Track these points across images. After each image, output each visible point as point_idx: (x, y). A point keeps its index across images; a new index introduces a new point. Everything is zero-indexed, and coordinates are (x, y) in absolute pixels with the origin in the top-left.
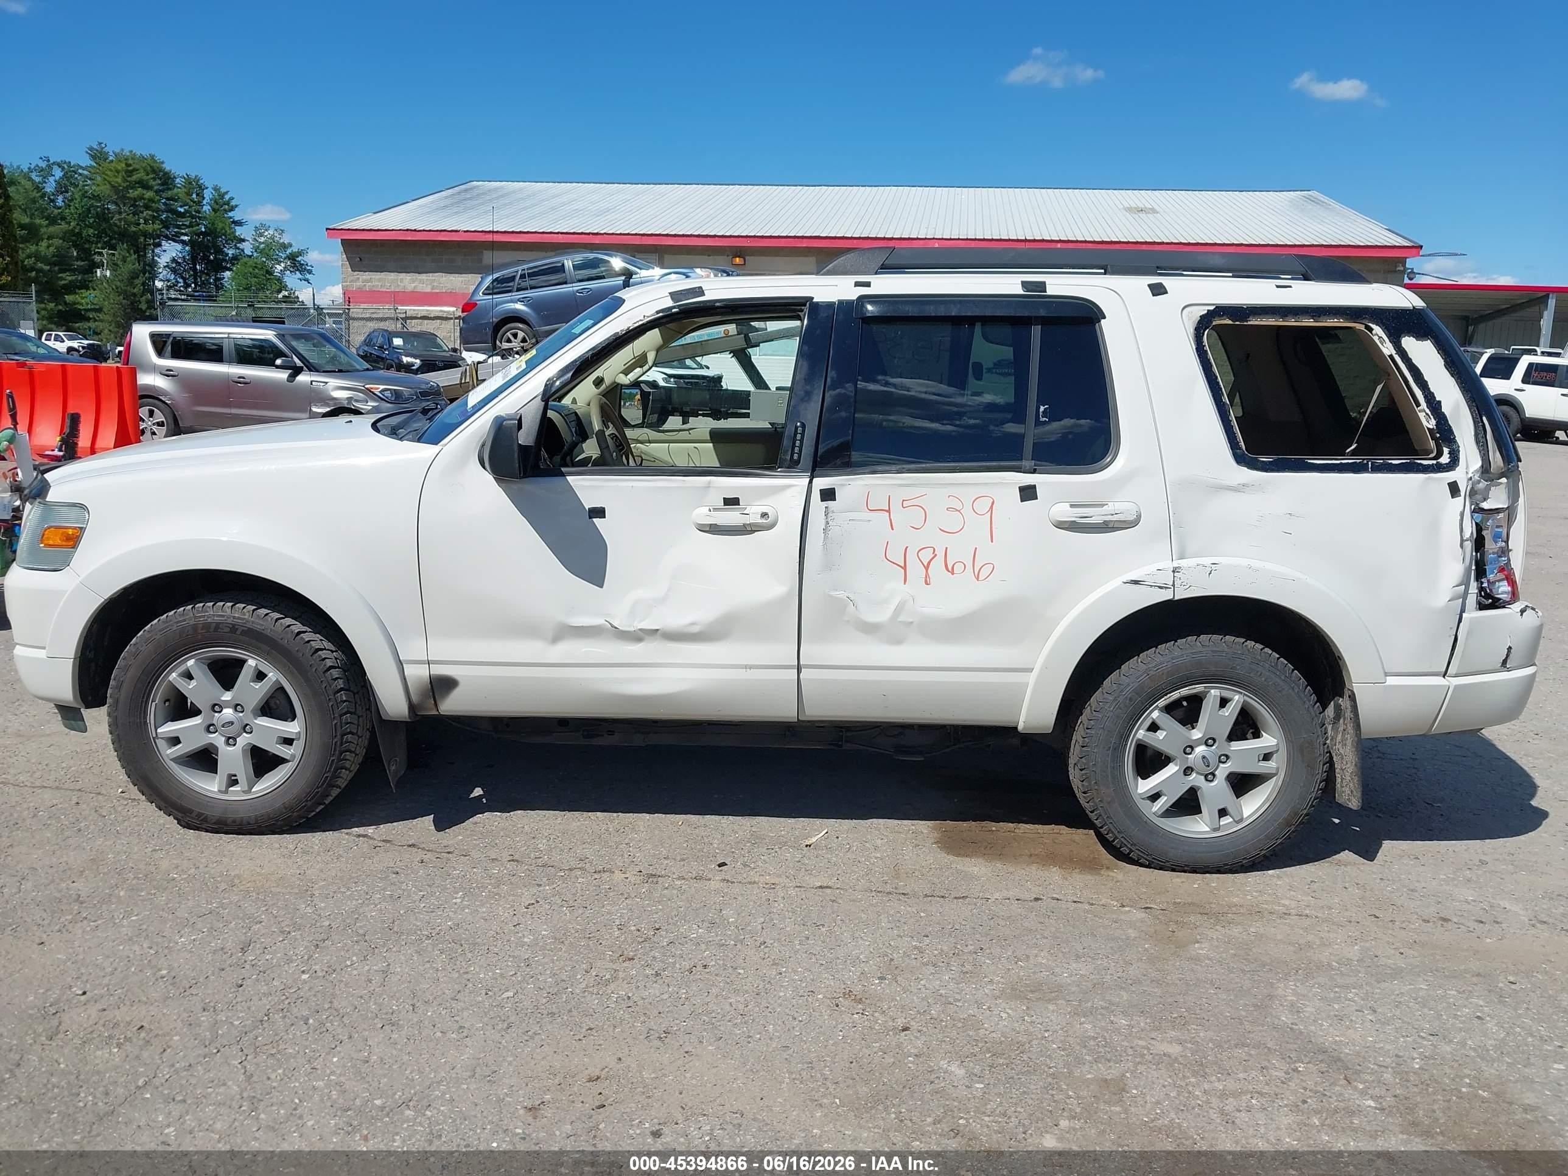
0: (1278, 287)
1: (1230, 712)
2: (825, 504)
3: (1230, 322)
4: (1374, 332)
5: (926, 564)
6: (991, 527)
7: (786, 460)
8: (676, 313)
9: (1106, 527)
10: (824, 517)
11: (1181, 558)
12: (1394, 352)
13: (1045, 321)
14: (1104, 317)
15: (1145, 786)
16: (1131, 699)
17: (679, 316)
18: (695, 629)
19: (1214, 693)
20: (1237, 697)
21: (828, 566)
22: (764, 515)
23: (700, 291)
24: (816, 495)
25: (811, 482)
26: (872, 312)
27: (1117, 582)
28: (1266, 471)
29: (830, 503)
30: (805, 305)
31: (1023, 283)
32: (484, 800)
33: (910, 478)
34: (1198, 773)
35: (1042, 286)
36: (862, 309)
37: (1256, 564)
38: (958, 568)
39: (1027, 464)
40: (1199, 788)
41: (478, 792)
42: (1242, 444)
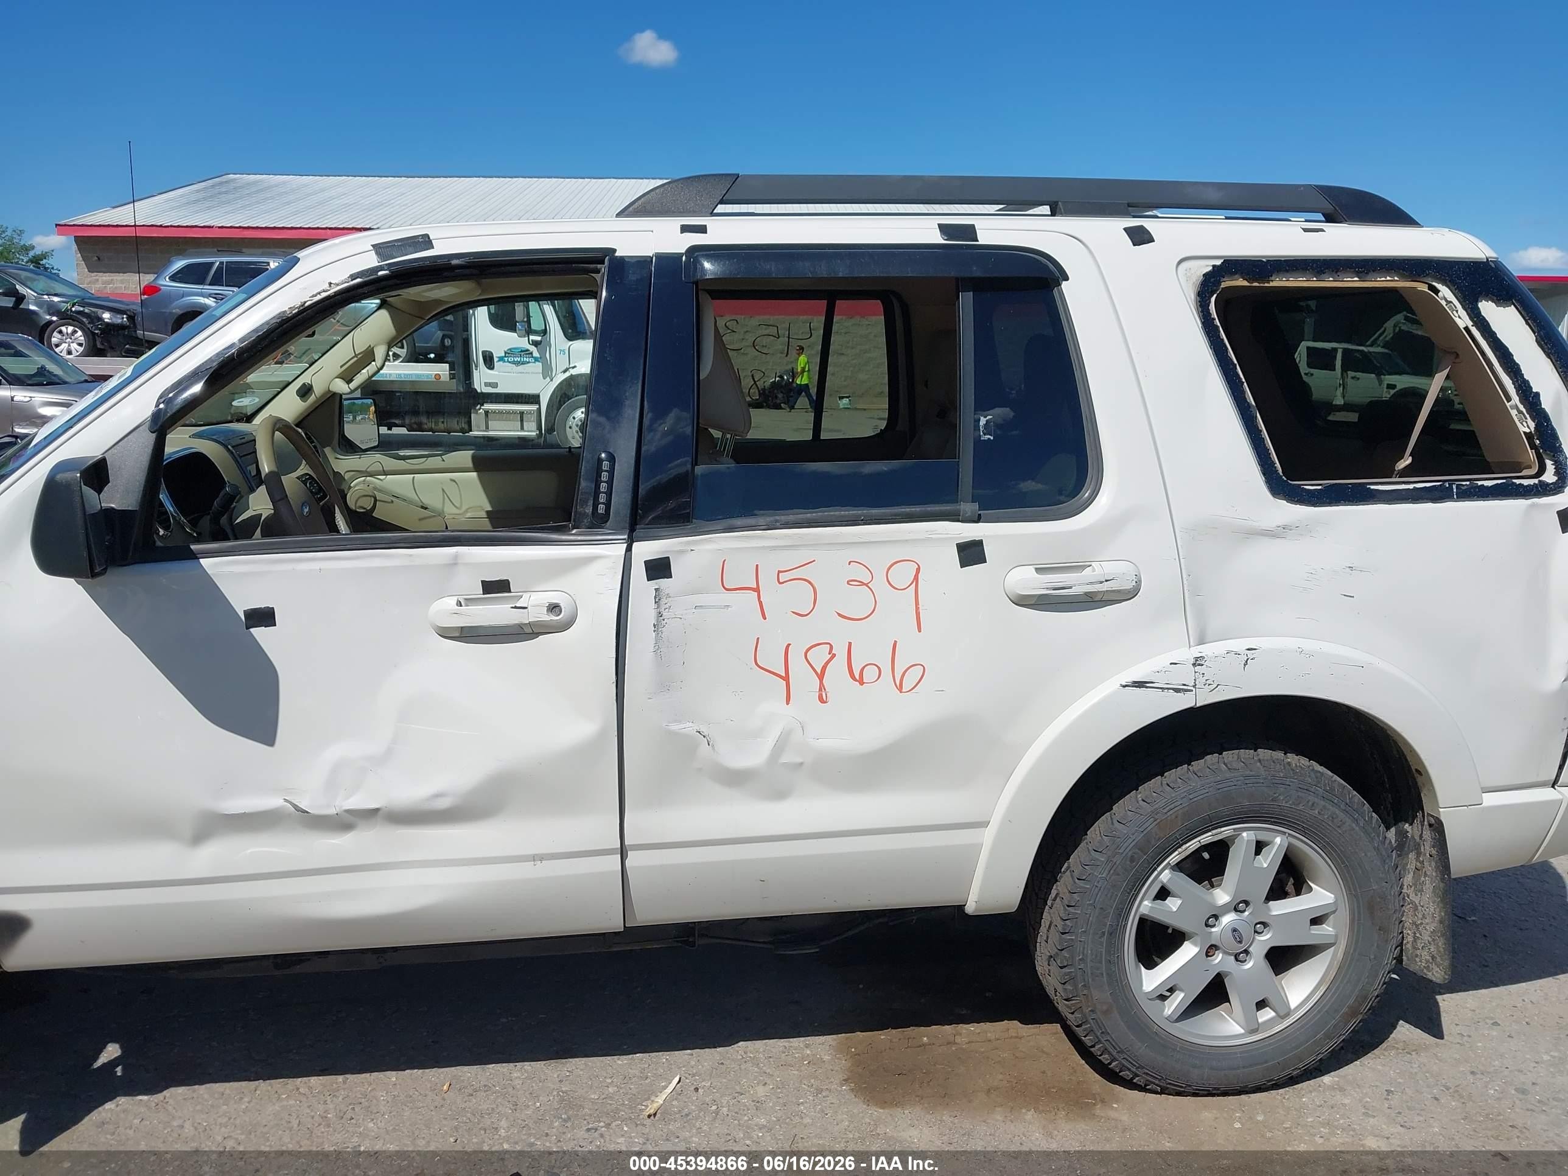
0: (1305, 230)
1: (1268, 862)
2: (654, 584)
3: (1246, 283)
4: (1440, 294)
5: (819, 671)
6: (917, 608)
7: (585, 515)
8: (384, 278)
9: (1090, 601)
10: (653, 605)
11: (1201, 642)
12: (1470, 324)
13: (977, 285)
14: (1067, 278)
15: (1152, 979)
16: (1132, 860)
17: (391, 282)
18: (443, 804)
19: (1247, 836)
20: (1278, 840)
21: (664, 685)
22: (554, 608)
23: (426, 242)
24: (638, 571)
25: (629, 549)
26: (713, 273)
27: (1112, 685)
28: (1314, 505)
29: (663, 583)
30: (603, 263)
31: (942, 227)
32: (119, 1071)
33: (786, 536)
34: (1225, 953)
35: (969, 232)
36: (695, 268)
37: (1308, 645)
38: (870, 674)
39: (968, 508)
40: (1227, 974)
41: (112, 1051)
42: (1278, 465)
